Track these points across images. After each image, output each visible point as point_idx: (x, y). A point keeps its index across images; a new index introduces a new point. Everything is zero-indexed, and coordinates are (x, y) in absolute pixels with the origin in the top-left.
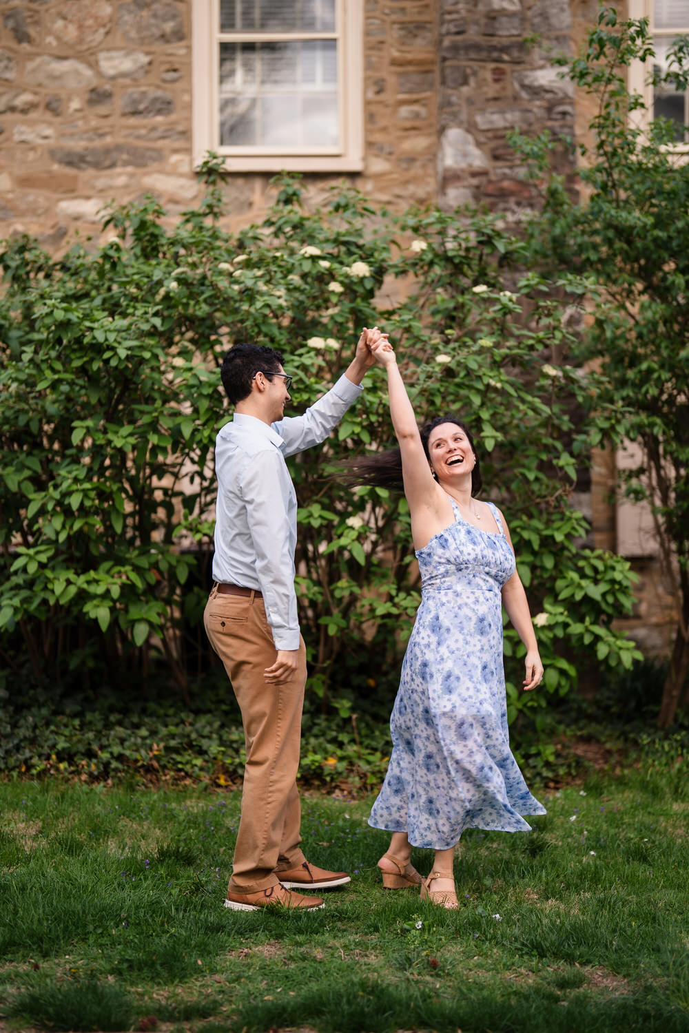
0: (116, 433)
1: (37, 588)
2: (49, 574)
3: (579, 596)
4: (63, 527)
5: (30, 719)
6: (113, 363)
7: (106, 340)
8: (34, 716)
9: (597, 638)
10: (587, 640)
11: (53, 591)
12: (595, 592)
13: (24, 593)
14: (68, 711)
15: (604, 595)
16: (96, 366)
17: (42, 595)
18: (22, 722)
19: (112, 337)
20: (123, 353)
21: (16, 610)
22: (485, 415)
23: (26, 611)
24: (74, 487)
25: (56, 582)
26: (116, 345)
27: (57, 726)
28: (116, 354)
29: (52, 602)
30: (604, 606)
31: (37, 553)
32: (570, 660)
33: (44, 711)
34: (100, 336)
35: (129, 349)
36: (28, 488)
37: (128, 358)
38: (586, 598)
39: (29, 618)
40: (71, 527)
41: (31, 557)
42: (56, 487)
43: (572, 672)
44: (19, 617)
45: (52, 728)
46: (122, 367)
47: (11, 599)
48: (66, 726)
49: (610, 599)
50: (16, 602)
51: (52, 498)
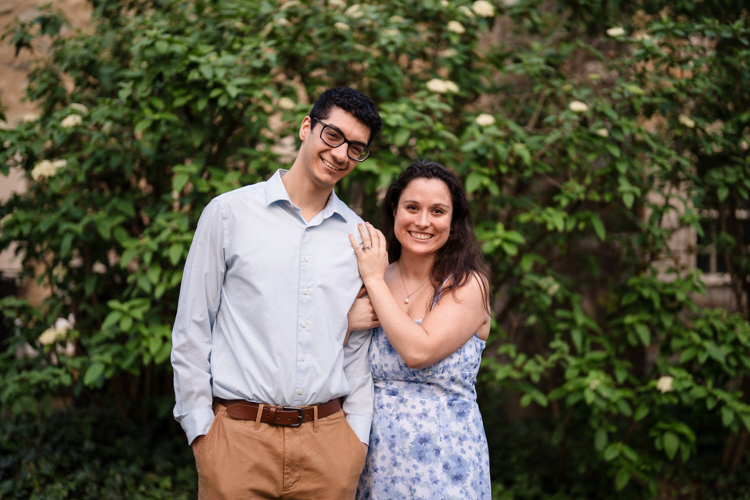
0: (221, 179)
1: (130, 345)
2: (145, 331)
3: (702, 359)
4: (161, 280)
5: (118, 478)
6: (222, 102)
7: (215, 76)
8: (122, 474)
9: (721, 404)
10: (711, 404)
11: (147, 349)
12: (720, 353)
13: (116, 348)
14: (159, 468)
15: (727, 357)
16: (202, 105)
17: (136, 352)
18: (108, 481)
19: (221, 73)
20: (233, 91)
21: (107, 366)
22: (622, 168)
23: (118, 368)
24: (174, 238)
25: (151, 340)
26: (224, 82)
27: (148, 488)
28: (225, 92)
29: (146, 360)
30: (726, 368)
31: (132, 308)
32: (690, 424)
33: (134, 469)
34: (207, 72)
35: (239, 86)
36: (122, 236)
37: (238, 97)
38: (710, 361)
39: (122, 375)
40: (169, 280)
41: (124, 314)
42: (154, 235)
43: (692, 437)
44: (109, 374)
45: (142, 488)
46: (231, 106)
47: (101, 353)
48: (157, 485)
49: (733, 362)
50: (107, 358)
51: (147, 248)
